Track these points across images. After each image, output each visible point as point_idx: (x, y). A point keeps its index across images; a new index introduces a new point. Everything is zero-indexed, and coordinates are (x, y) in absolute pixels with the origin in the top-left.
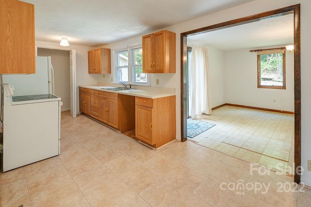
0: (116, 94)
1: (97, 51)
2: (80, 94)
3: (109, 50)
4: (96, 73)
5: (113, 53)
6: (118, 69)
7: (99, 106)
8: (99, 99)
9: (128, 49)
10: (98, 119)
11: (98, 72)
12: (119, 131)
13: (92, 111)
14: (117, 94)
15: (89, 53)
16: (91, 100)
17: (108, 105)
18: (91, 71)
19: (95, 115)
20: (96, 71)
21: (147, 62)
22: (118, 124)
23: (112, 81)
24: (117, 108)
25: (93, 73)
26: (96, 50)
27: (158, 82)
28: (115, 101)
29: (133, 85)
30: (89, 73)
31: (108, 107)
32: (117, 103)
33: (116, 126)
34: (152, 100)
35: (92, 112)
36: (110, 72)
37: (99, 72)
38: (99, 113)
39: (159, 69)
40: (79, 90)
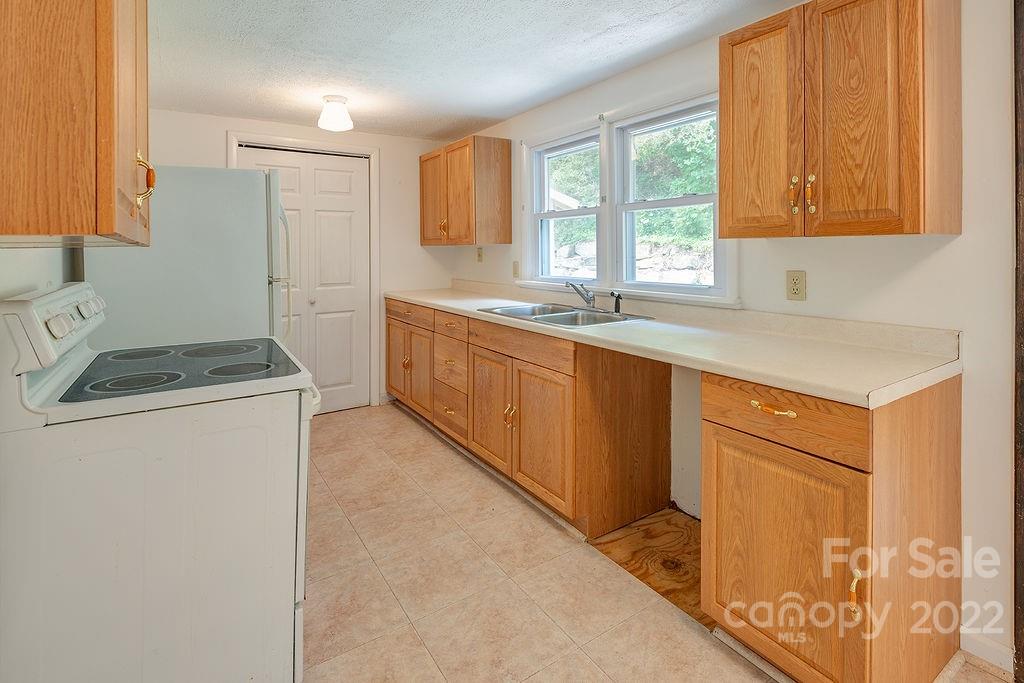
0: (562, 345)
1: (458, 152)
2: (388, 325)
3: (506, 147)
4: (451, 241)
5: (523, 157)
6: (545, 225)
7: (471, 390)
8: (471, 355)
9: (603, 131)
10: (464, 443)
11: (460, 237)
12: (572, 530)
13: (436, 403)
14: (572, 348)
15: (423, 162)
16: (432, 357)
17: (516, 394)
18: (430, 234)
19: (450, 425)
20: (452, 233)
21: (752, 175)
22: (574, 496)
23: (516, 274)
24: (569, 416)
25: (437, 241)
26: (451, 150)
27: (796, 285)
28: (559, 378)
29: (631, 298)
30: (425, 240)
31: (515, 398)
32: (569, 391)
33: (565, 507)
34: (862, 413)
35: (440, 408)
36: (506, 235)
37: (464, 239)
38: (470, 420)
39: (861, 207)
40: (388, 311)
